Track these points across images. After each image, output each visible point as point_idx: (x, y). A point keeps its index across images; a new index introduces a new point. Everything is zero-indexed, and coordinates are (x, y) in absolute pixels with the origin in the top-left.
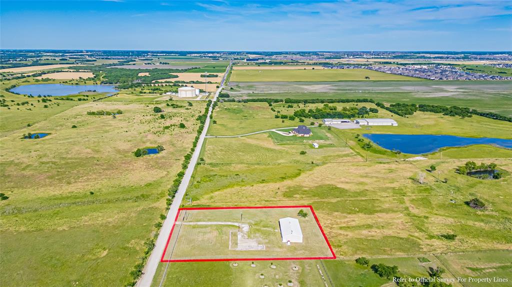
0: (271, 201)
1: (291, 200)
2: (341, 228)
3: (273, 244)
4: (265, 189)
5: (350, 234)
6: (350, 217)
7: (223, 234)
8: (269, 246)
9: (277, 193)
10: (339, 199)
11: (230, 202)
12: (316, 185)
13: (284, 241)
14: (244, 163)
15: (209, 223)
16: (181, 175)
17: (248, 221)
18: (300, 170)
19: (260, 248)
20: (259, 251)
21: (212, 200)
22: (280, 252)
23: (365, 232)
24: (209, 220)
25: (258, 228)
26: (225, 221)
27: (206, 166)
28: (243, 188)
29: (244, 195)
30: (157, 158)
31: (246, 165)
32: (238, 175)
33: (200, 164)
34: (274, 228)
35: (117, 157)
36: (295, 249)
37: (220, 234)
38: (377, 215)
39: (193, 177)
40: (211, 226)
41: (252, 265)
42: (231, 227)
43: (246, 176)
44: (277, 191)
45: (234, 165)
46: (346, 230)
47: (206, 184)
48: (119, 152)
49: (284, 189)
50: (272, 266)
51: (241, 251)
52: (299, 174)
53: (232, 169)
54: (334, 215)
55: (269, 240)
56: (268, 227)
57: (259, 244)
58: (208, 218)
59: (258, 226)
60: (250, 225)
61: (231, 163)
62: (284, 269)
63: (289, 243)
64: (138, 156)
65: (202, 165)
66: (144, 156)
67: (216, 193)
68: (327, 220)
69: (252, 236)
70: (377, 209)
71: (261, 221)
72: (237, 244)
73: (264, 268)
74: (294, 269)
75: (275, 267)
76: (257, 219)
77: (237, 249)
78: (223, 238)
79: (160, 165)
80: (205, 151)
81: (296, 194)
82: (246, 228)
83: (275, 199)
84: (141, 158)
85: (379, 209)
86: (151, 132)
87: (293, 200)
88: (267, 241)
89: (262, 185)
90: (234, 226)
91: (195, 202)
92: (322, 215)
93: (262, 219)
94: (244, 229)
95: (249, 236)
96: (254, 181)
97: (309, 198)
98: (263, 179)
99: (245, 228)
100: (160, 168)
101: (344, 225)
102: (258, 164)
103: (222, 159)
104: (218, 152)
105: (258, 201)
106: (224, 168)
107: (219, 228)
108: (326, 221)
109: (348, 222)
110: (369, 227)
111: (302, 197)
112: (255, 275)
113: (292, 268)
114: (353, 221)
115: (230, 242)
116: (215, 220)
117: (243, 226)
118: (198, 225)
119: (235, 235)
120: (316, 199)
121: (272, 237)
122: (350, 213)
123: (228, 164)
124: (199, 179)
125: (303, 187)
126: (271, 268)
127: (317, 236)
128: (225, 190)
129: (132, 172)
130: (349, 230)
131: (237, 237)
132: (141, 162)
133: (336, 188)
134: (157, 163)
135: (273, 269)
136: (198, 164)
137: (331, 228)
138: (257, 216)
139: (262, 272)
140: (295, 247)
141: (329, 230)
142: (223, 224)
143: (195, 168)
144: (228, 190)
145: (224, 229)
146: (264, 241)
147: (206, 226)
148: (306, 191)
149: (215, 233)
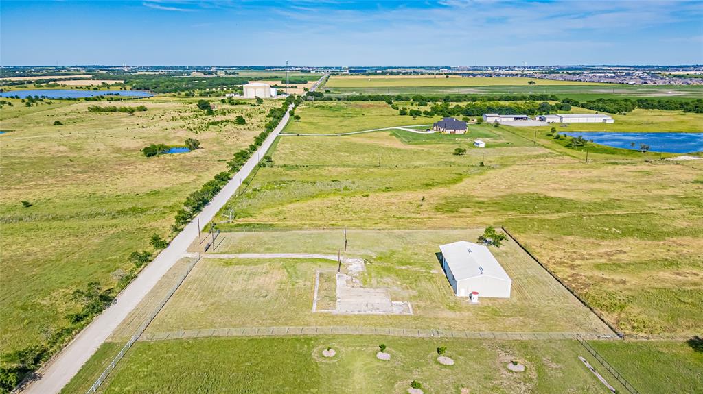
0: (409, 218)
1: (455, 217)
2: (598, 266)
3: (433, 301)
4: (393, 200)
5: (633, 280)
6: (608, 245)
7: (298, 278)
8: (422, 304)
9: (421, 205)
10: (564, 215)
11: (320, 220)
12: (501, 194)
13: (462, 292)
14: (349, 166)
15: (268, 256)
16: (223, 178)
17: (363, 252)
18: (461, 175)
19: (397, 309)
20: (395, 316)
21: (281, 217)
22: (454, 319)
23: (666, 275)
24: (268, 250)
25: (385, 265)
26: (306, 252)
27: (275, 169)
28: (347, 199)
29: (350, 209)
30: (184, 158)
31: (352, 169)
32: (336, 180)
33: (264, 166)
34: (428, 267)
35: (111, 157)
36: (496, 313)
37: (291, 277)
38: (674, 242)
39: (246, 182)
40: (270, 260)
41: (380, 355)
42: (319, 263)
43: (353, 183)
44: (422, 202)
45: (330, 168)
46: (615, 271)
47: (270, 193)
48: (118, 150)
49: (436, 201)
50: (441, 359)
51: (346, 317)
52: (460, 180)
53: (324, 173)
54: (565, 241)
55: (420, 292)
56: (410, 264)
57: (392, 300)
58: (266, 246)
59: (388, 262)
60: (367, 260)
61: (323, 166)
62: (479, 367)
63: (475, 299)
64: (149, 156)
65: (267, 168)
66: (162, 156)
67: (289, 205)
68: (555, 250)
69: (374, 281)
70: (665, 229)
71: (393, 253)
72: (334, 299)
73: (417, 365)
74: (511, 367)
75: (450, 362)
76: (383, 249)
77: (334, 312)
78: (297, 286)
79: (187, 167)
80: (275, 149)
81: (462, 207)
82: (356, 266)
83: (418, 216)
84: (155, 158)
85: (671, 230)
86: (186, 128)
87: (460, 217)
88: (415, 293)
89: (386, 194)
90: (326, 261)
91: (241, 219)
92: (538, 243)
93: (394, 248)
94: (351, 268)
95: (365, 282)
96: (369, 189)
97: (496, 214)
98: (388, 186)
99: (354, 265)
100: (185, 172)
101: (603, 261)
102: (376, 166)
103: (307, 160)
104: (300, 151)
105: (382, 219)
106: (311, 171)
107: (289, 265)
108: (552, 254)
109: (607, 254)
110: (669, 263)
111: (480, 213)
112: (392, 385)
113: (505, 366)
114: (621, 252)
115: (316, 296)
116: (283, 249)
117: (350, 260)
118: (240, 259)
119: (329, 279)
120: (511, 215)
121: (425, 285)
122: (603, 238)
123: (317, 167)
124: (258, 186)
125: (473, 196)
126: (437, 363)
127: (545, 284)
128: (309, 202)
129: (130, 176)
130: (620, 269)
131: (336, 284)
132: (153, 163)
133: (547, 198)
134: (182, 165)
135: (445, 366)
136: (260, 165)
137: (572, 267)
138: (383, 244)
139: (416, 376)
140: (493, 310)
141: (567, 270)
142: (301, 256)
143: (254, 172)
144: (317, 201)
145: (302, 267)
146: (406, 294)
147: (258, 262)
148: (483, 203)
149: (279, 276)
